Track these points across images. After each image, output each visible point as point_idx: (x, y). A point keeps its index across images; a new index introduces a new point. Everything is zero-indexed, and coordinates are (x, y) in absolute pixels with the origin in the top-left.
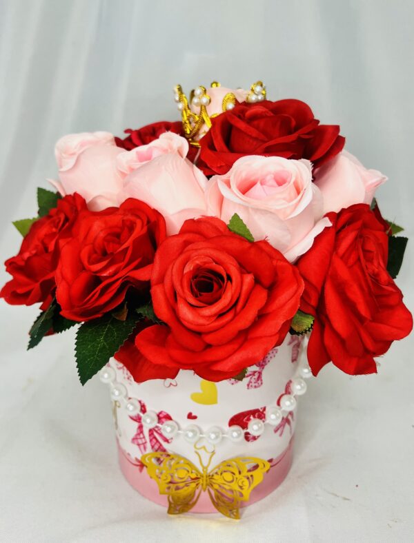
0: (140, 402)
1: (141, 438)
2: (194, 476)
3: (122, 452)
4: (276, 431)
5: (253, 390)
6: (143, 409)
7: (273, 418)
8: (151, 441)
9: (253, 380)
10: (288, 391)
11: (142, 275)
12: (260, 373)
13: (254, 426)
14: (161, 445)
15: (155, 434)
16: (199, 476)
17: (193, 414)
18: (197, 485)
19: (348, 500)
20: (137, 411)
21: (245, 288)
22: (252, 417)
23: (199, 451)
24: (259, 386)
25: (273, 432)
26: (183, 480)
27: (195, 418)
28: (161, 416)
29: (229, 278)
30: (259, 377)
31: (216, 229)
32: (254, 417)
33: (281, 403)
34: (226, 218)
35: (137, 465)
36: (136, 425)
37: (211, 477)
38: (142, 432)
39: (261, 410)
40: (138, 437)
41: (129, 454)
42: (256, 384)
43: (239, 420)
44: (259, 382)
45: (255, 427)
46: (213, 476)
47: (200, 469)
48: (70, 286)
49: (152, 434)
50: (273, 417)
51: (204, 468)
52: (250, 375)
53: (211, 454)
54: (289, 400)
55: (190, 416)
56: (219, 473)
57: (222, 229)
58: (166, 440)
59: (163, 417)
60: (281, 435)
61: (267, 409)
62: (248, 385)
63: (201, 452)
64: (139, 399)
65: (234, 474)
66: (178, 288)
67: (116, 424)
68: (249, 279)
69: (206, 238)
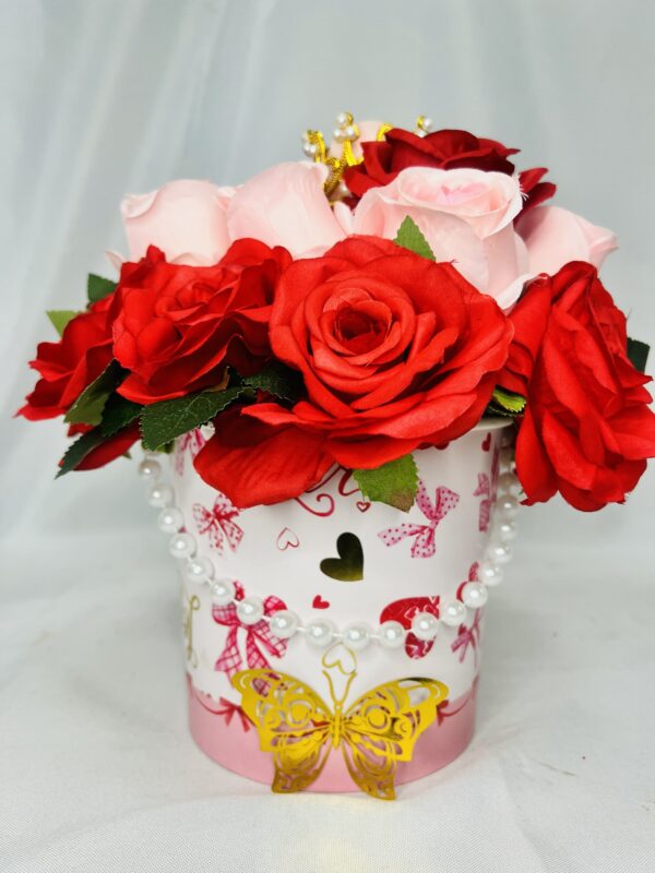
0: (235, 584)
1: (232, 657)
2: (319, 719)
3: (195, 697)
4: (455, 649)
5: (419, 560)
6: (240, 594)
7: (452, 614)
8: (249, 657)
9: (420, 543)
10: (472, 576)
11: (256, 315)
12: (432, 531)
13: (422, 625)
14: (266, 663)
15: (258, 643)
16: (328, 720)
17: (323, 600)
18: (324, 735)
19: (572, 775)
20: (231, 597)
21: (421, 331)
22: (417, 611)
23: (329, 671)
24: (430, 555)
25: (450, 650)
26: (301, 726)
27: (326, 605)
28: (269, 605)
29: (396, 317)
30: (430, 539)
31: (376, 247)
32: (421, 610)
33: (464, 594)
34: (391, 234)
35: (221, 713)
36: (226, 630)
37: (347, 720)
38: (234, 643)
39: (433, 602)
40: (227, 655)
41: (209, 696)
42: (425, 551)
43: (398, 612)
44: (431, 547)
45: (424, 625)
46: (351, 718)
47: (330, 704)
48: (135, 338)
49: (253, 643)
50: (452, 611)
51: (339, 704)
52: (417, 532)
53: (349, 676)
54: (478, 589)
55: (319, 603)
56: (363, 712)
57: (385, 248)
58: (276, 653)
59: (274, 606)
60: (462, 659)
61: (442, 601)
62: (413, 550)
63: (334, 673)
64: (234, 579)
65: (388, 712)
66: (315, 329)
67: (190, 648)
68: (427, 318)
69: (357, 264)
